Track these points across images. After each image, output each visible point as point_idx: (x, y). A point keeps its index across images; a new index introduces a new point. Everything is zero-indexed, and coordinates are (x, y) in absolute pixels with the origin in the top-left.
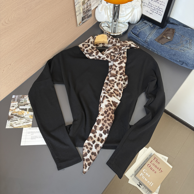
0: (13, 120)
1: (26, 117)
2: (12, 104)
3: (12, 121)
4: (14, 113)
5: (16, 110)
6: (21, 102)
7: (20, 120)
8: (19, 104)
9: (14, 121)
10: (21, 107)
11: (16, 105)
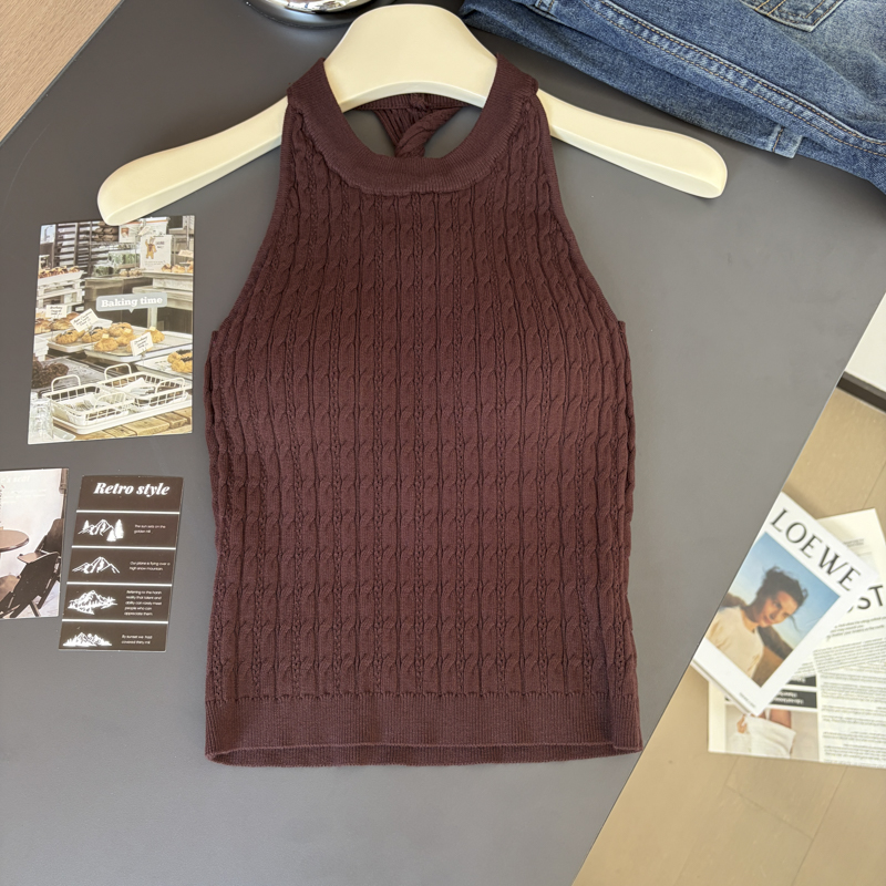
0: (67, 390)
1: (146, 364)
2: (46, 284)
3: (64, 395)
4: (68, 344)
5: (75, 326)
6: (100, 265)
7: (108, 384)
8: (90, 283)
9: (73, 393)
10: (105, 303)
11: (69, 291)
